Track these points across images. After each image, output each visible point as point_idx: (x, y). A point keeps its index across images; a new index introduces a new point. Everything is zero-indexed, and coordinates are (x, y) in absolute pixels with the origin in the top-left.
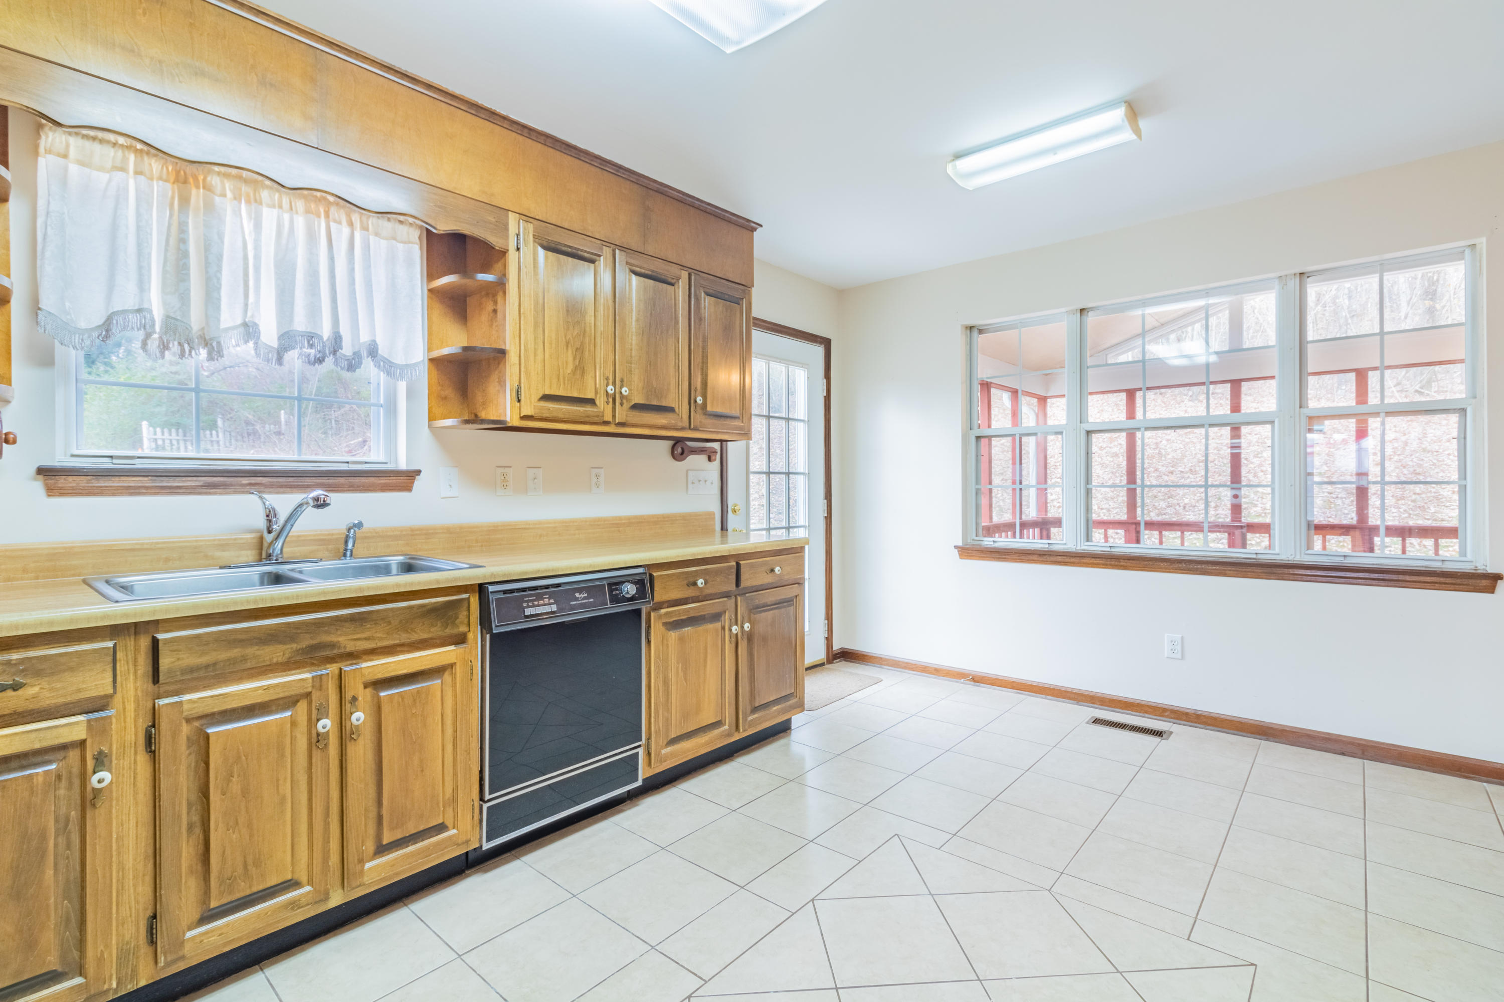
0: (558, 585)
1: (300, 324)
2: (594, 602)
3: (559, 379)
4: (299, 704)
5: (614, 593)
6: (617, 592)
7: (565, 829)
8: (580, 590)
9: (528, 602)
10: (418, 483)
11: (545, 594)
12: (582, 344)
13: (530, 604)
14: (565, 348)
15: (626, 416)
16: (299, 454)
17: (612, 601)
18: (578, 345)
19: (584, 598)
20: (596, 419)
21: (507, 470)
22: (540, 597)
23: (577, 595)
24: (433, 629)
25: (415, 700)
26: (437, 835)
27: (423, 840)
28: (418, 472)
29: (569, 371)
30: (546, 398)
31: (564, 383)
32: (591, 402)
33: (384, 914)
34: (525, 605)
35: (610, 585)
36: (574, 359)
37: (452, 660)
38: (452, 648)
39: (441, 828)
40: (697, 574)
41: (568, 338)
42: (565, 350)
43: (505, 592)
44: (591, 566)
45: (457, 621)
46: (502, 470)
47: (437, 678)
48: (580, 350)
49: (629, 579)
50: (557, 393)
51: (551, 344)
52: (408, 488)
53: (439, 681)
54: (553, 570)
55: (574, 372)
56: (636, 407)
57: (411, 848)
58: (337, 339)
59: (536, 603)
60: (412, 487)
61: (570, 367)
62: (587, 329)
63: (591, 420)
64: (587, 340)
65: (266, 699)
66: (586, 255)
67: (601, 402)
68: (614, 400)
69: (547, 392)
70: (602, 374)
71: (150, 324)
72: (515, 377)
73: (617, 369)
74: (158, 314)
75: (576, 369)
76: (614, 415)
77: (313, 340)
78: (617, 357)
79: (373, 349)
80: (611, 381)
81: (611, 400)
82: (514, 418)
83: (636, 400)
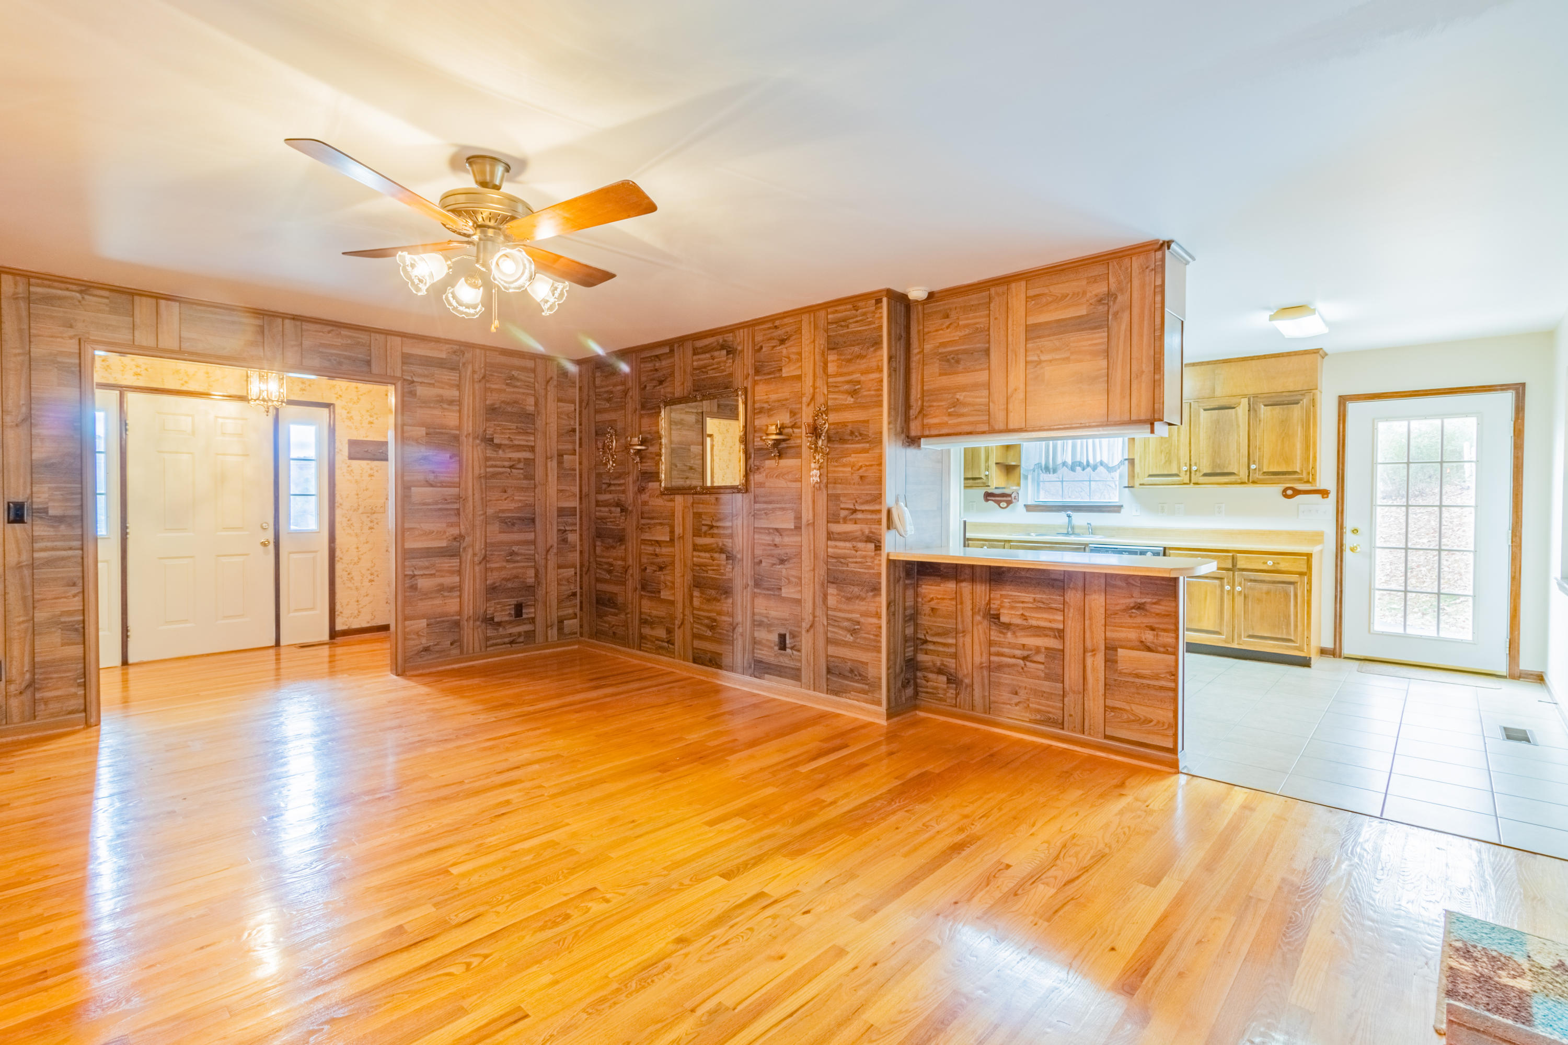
1: (1078, 459)
3: (1156, 467)
10: (1122, 510)
12: (1170, 450)
15: (1198, 479)
18: (1167, 451)
20: (1179, 482)
28: (1122, 506)
29: (1162, 466)
30: (1150, 476)
31: (1159, 468)
32: (1177, 475)
36: (1165, 458)
41: (1161, 449)
42: (1160, 454)
48: (1169, 454)
50: (1155, 473)
51: (1153, 453)
52: (1119, 512)
55: (1165, 466)
56: (1205, 475)
58: (1088, 462)
61: (1163, 461)
62: (1173, 444)
63: (1176, 483)
64: (1173, 448)
67: (1182, 474)
68: (1190, 473)
69: (1151, 473)
70: (1182, 462)
71: (1041, 467)
72: (1137, 469)
73: (1192, 458)
74: (1043, 463)
75: (1166, 461)
76: (1190, 480)
77: (1080, 464)
78: (1192, 452)
79: (1102, 463)
80: (1188, 465)
81: (1188, 473)
82: (1137, 484)
83: (1205, 472)
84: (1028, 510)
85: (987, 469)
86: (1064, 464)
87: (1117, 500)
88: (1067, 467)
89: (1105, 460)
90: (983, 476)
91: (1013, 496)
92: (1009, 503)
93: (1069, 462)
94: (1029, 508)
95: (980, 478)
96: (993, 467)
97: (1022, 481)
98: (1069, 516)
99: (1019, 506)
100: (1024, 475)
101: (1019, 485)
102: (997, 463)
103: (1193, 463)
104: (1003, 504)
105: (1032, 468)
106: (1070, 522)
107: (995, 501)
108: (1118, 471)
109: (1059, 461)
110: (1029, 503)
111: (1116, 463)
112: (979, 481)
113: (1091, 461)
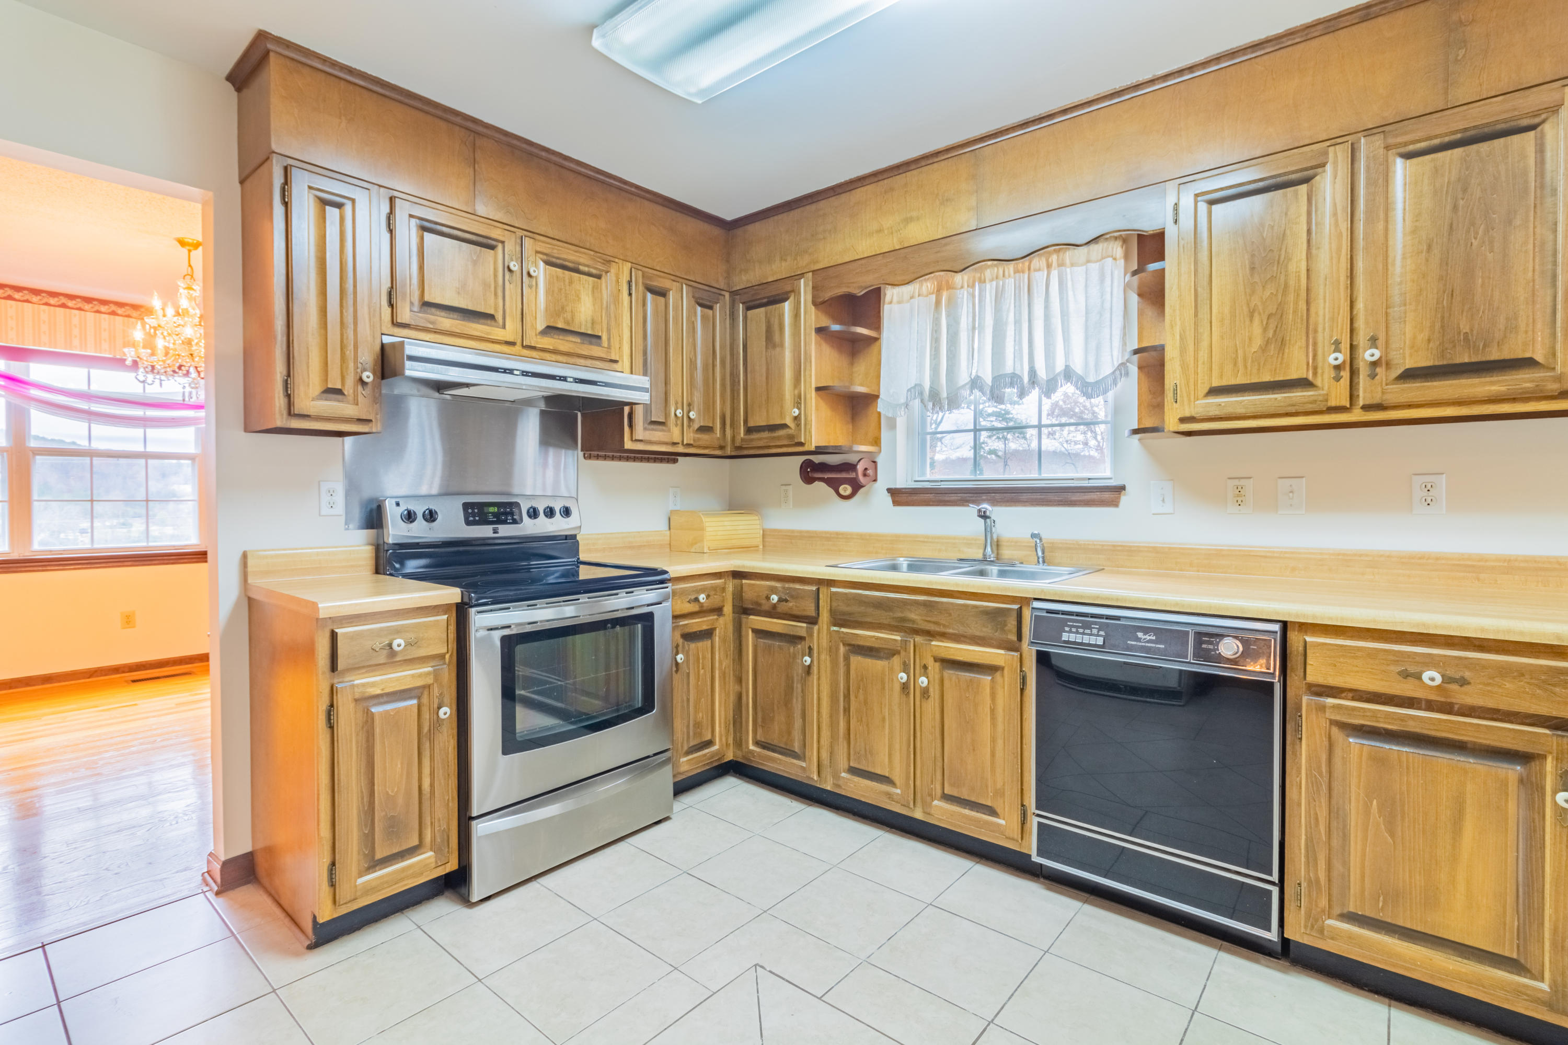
0: (1118, 618)
1: (1009, 368)
2: (1165, 649)
3: (1235, 364)
4: (895, 657)
5: (1204, 646)
6: (1211, 647)
7: (1159, 919)
8: (1146, 630)
9: (1071, 627)
10: (1124, 499)
11: (1095, 623)
12: (1281, 306)
13: (1074, 630)
14: (1247, 320)
15: (1383, 393)
16: (1040, 473)
17: (1196, 655)
18: (1272, 308)
19: (1150, 641)
20: (1311, 406)
21: (1243, 482)
22: (1087, 626)
23: (1140, 635)
24: (984, 629)
25: (968, 686)
26: (989, 815)
27: (977, 812)
28: (1122, 488)
29: (1255, 348)
30: (1215, 391)
31: (1246, 367)
32: (1304, 383)
33: (965, 858)
34: (1067, 629)
35: (1199, 635)
36: (1265, 329)
37: (999, 662)
38: (1002, 652)
39: (992, 811)
40: (1431, 662)
41: (1252, 305)
42: (1247, 322)
43: (1049, 611)
44: (1177, 604)
45: (1006, 628)
46: (1236, 482)
47: (989, 675)
48: (1277, 316)
49: (1236, 633)
50: (1233, 382)
51: (1222, 321)
52: (1115, 503)
53: (990, 678)
54: (1117, 600)
55: (1264, 349)
56: (1410, 375)
57: (967, 812)
58: (1033, 373)
59: (1081, 630)
60: (1119, 502)
61: (1258, 342)
62: (1292, 283)
63: (1301, 409)
64: (1291, 297)
65: (877, 646)
66: (1293, 177)
67: (1324, 380)
68: (1353, 373)
69: (1216, 383)
70: (1324, 338)
71: (921, 394)
72: (1173, 374)
73: (1360, 324)
74: (927, 386)
75: (1268, 342)
76: (1353, 397)
77: (1014, 379)
78: (1360, 305)
79: (1068, 374)
80: (1345, 346)
81: (1346, 374)
82: (1171, 422)
83: (1410, 364)
84: (896, 503)
85: (798, 401)
86: (975, 383)
87: (1108, 474)
88: (981, 390)
89: (1078, 367)
90: (788, 421)
91: (860, 468)
92: (857, 487)
93: (988, 378)
94: (900, 496)
95: (785, 426)
96: (812, 397)
97: (885, 435)
98: (984, 516)
99: (878, 494)
100: (888, 418)
101: (877, 442)
102: (818, 389)
103: (1362, 338)
104: (846, 489)
105: (903, 400)
106: (988, 531)
107: (829, 482)
108: (1111, 395)
109: (963, 378)
110: (900, 485)
111: (1107, 369)
112: (781, 433)
113: (1042, 373)
